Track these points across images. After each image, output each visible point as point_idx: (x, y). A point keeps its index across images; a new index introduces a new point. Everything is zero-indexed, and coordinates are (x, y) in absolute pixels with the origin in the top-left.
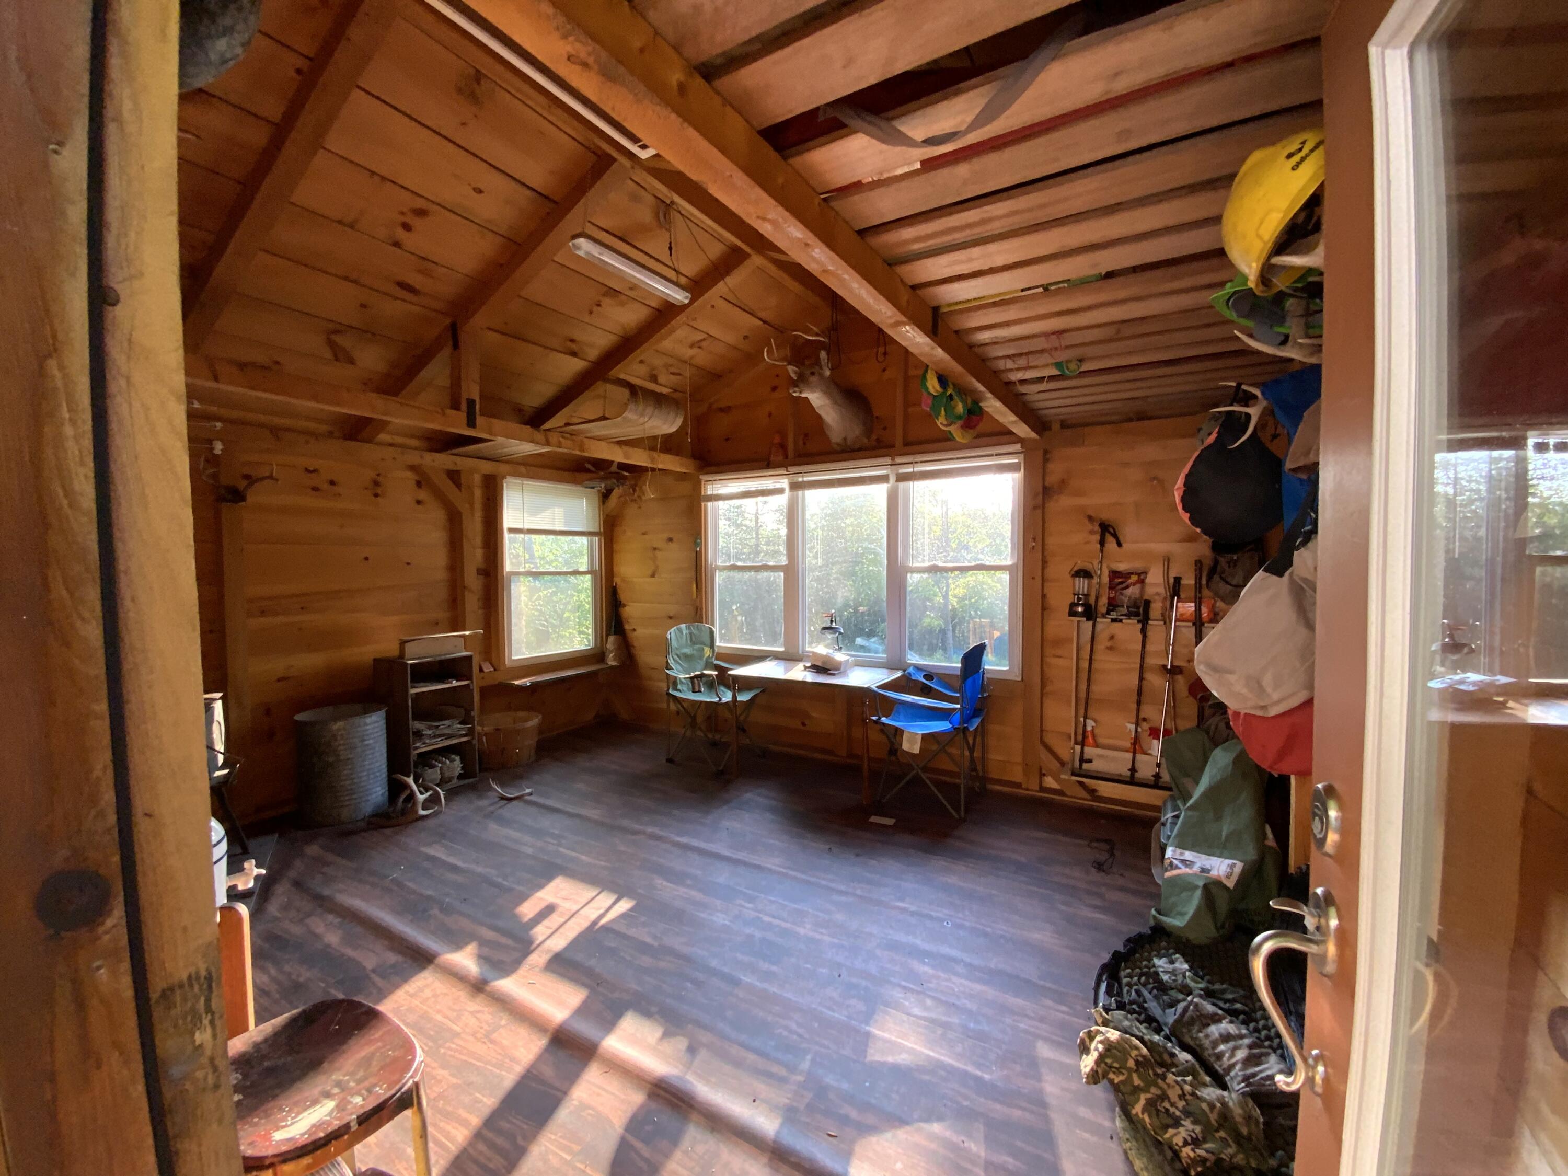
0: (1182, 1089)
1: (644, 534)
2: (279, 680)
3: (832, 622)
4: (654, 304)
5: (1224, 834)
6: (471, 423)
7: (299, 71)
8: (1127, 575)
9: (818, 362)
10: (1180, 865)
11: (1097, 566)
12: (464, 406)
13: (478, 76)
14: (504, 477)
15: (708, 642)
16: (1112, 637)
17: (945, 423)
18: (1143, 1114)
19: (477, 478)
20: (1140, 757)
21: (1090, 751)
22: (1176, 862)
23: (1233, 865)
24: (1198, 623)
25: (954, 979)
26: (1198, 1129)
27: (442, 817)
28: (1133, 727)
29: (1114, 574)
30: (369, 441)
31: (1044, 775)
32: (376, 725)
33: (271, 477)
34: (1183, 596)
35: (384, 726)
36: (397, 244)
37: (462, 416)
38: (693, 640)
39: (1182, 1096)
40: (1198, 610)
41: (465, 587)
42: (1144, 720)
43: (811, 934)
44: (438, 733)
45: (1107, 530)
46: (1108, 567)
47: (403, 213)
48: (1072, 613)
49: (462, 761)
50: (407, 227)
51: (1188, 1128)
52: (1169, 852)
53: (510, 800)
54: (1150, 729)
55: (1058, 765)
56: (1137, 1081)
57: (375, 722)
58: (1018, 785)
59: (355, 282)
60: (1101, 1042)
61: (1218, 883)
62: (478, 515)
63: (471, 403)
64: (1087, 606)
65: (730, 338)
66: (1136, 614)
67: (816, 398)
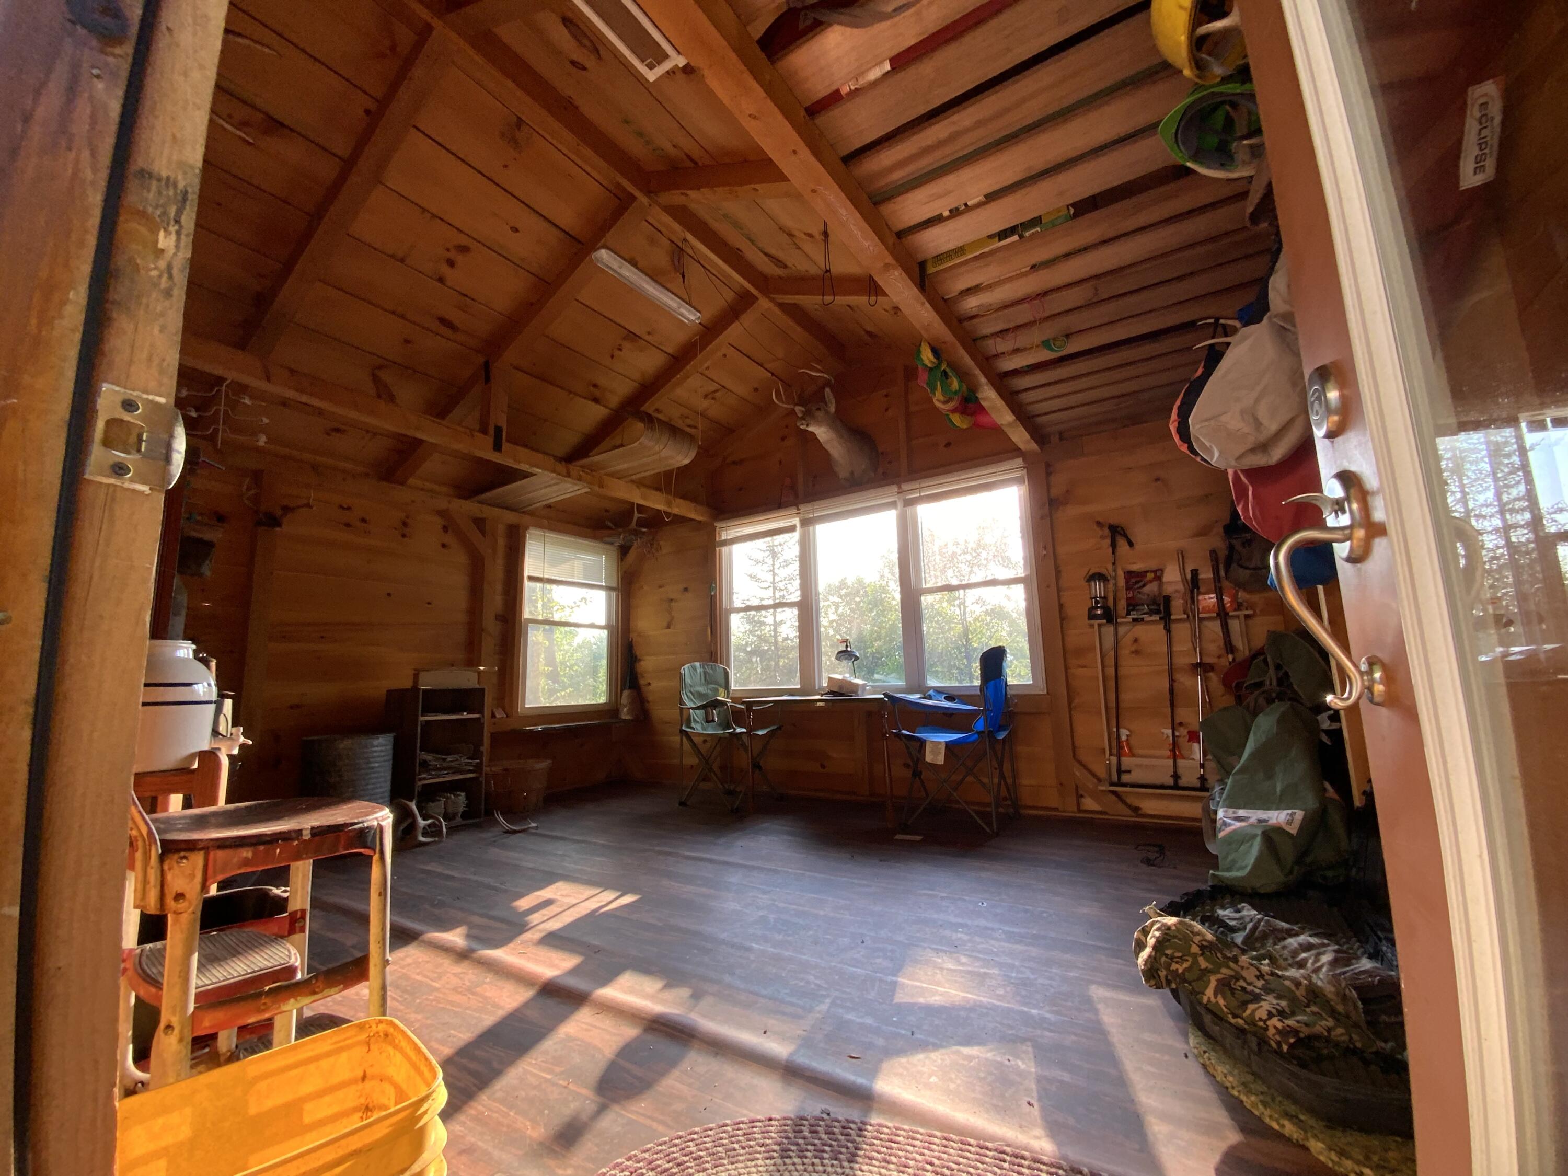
0: (1259, 971)
1: (660, 587)
2: (291, 707)
3: (847, 646)
4: (670, 351)
5: (1278, 789)
6: (498, 447)
7: (367, 112)
8: (1142, 574)
9: (823, 399)
10: (1233, 822)
11: (1110, 567)
12: (492, 431)
13: (520, 122)
14: (527, 528)
15: (722, 681)
16: (1136, 640)
17: (942, 398)
18: (1216, 997)
19: (501, 529)
20: (1181, 762)
21: (1126, 761)
22: (1228, 821)
23: (1292, 815)
24: (1222, 614)
25: (992, 942)
26: (1284, 1003)
27: (441, 844)
28: (1170, 732)
29: (1129, 574)
30: (402, 484)
31: (1082, 796)
32: (383, 748)
33: (308, 505)
34: (1202, 590)
35: (391, 752)
36: (441, 280)
37: (489, 440)
38: (708, 679)
39: (1260, 976)
40: (1220, 600)
41: (483, 630)
42: (1181, 724)
43: (832, 914)
44: (445, 765)
45: (1117, 532)
46: (1122, 569)
47: (448, 250)
48: (1092, 617)
49: (467, 798)
50: (451, 263)
51: (1268, 1004)
52: (1221, 814)
53: (515, 832)
54: (1189, 732)
55: (1095, 781)
56: (1203, 964)
57: (382, 745)
58: (1056, 809)
59: (402, 316)
60: (1158, 929)
61: (1278, 830)
62: (500, 562)
63: (498, 430)
64: (1105, 608)
65: (742, 390)
66: (1157, 612)
67: (821, 432)
